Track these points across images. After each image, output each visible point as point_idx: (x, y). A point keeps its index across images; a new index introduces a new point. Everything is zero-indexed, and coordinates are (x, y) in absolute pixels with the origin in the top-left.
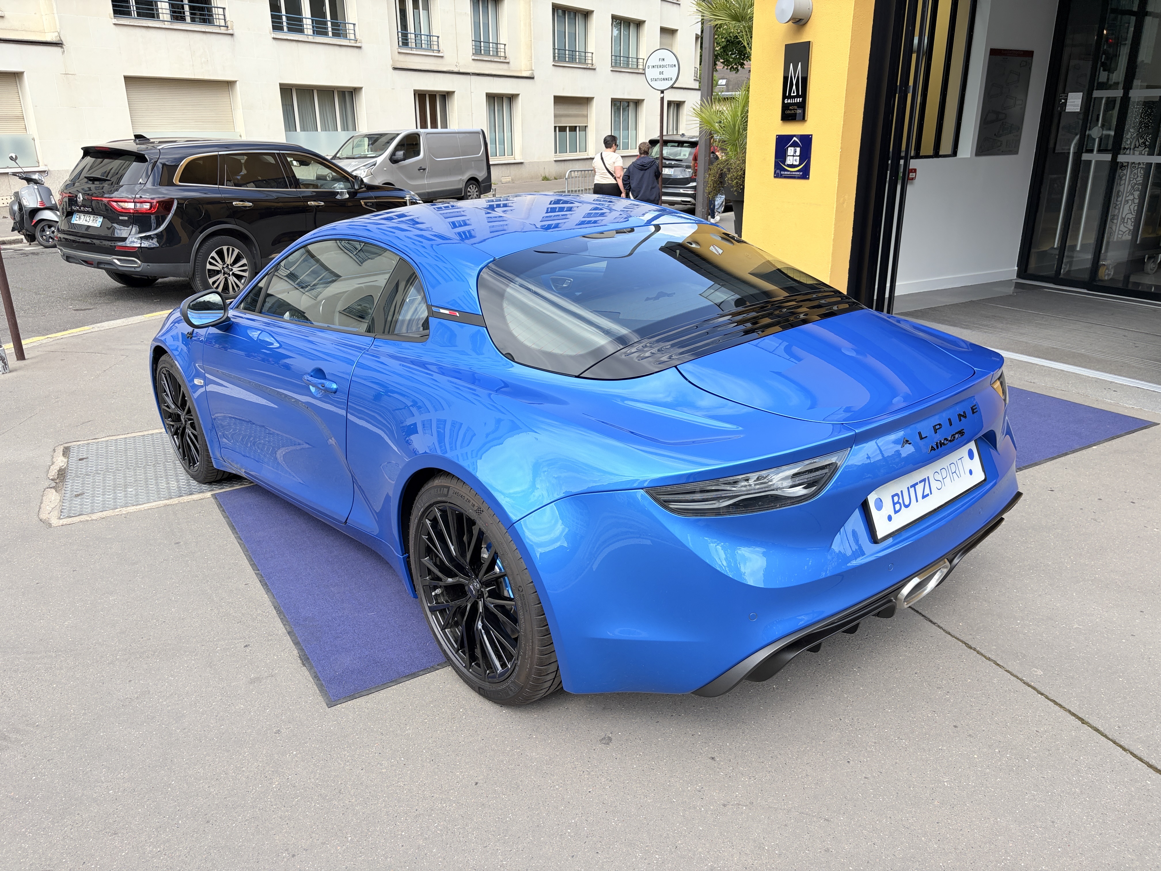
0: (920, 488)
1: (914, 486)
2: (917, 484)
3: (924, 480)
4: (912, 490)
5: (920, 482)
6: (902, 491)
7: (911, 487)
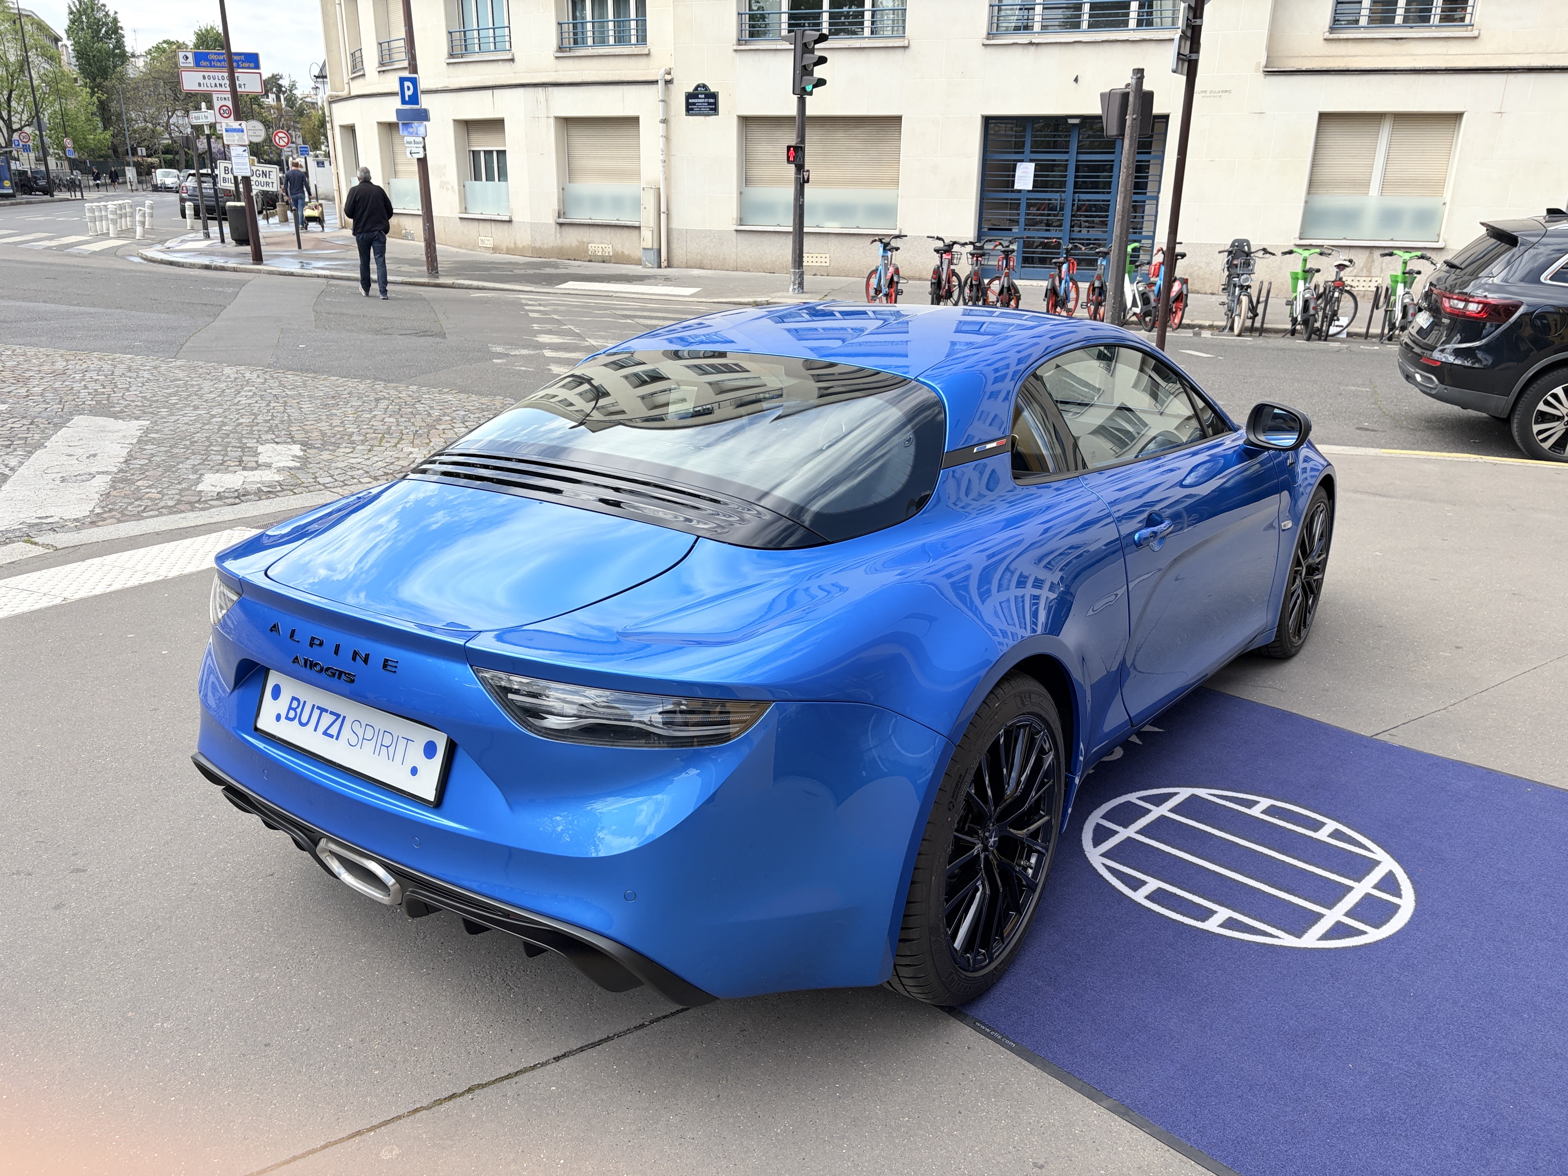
0: (327, 719)
1: (322, 710)
2: (326, 711)
3: (338, 716)
4: (316, 712)
5: (332, 713)
6: (305, 702)
7: (318, 708)
